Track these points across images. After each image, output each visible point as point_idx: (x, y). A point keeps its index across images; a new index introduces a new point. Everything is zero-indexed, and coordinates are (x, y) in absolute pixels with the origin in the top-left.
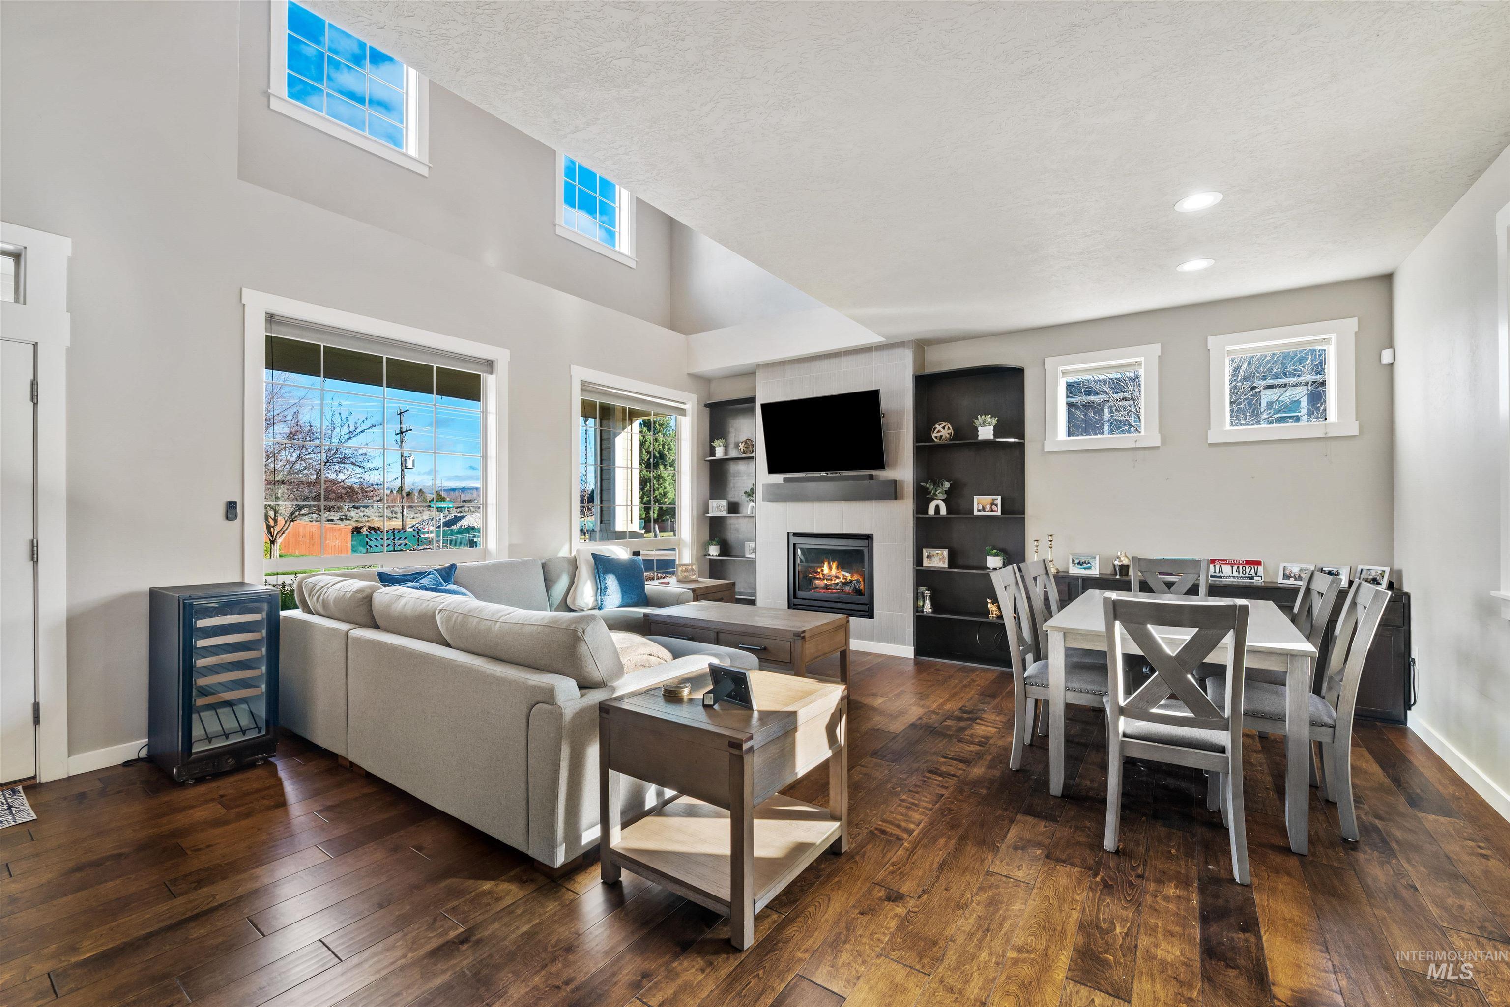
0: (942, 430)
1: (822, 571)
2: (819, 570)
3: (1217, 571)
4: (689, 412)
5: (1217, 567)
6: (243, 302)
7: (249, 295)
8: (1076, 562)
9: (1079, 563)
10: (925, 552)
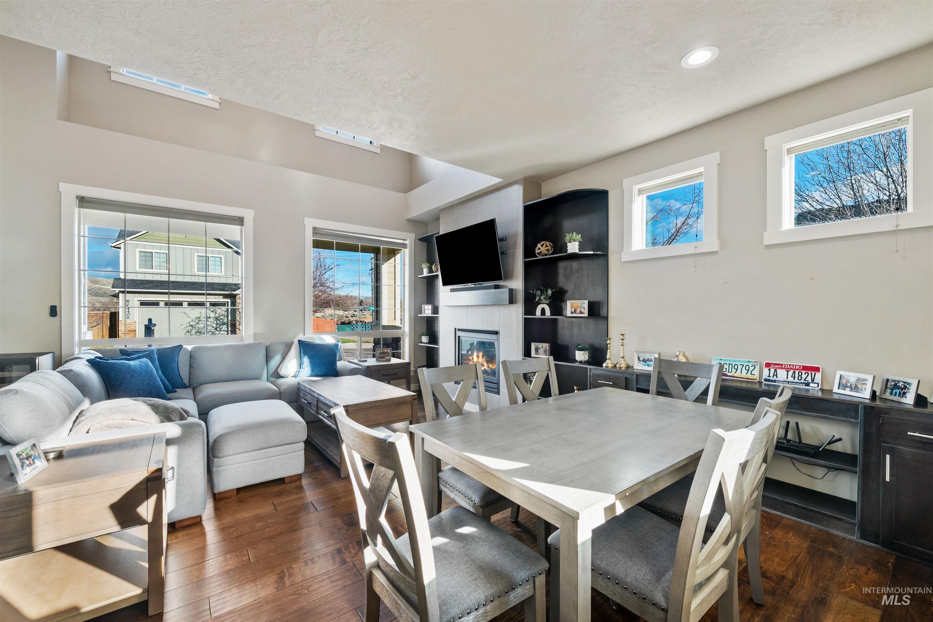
0: (541, 247)
1: (473, 358)
2: (471, 358)
3: (772, 375)
4: (408, 246)
5: (772, 371)
6: (60, 191)
7: (63, 186)
8: (641, 359)
9: (644, 360)
10: (533, 346)
